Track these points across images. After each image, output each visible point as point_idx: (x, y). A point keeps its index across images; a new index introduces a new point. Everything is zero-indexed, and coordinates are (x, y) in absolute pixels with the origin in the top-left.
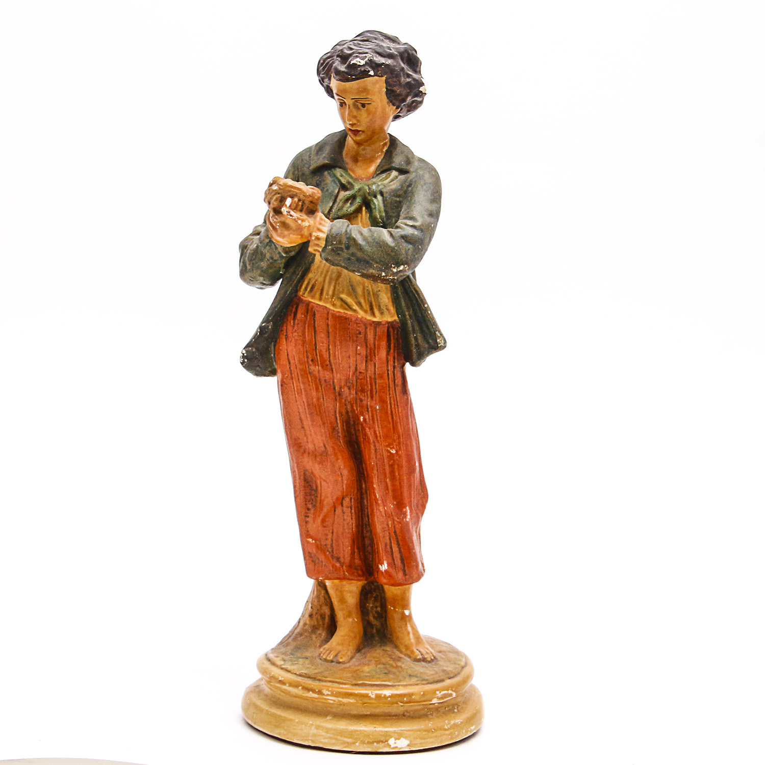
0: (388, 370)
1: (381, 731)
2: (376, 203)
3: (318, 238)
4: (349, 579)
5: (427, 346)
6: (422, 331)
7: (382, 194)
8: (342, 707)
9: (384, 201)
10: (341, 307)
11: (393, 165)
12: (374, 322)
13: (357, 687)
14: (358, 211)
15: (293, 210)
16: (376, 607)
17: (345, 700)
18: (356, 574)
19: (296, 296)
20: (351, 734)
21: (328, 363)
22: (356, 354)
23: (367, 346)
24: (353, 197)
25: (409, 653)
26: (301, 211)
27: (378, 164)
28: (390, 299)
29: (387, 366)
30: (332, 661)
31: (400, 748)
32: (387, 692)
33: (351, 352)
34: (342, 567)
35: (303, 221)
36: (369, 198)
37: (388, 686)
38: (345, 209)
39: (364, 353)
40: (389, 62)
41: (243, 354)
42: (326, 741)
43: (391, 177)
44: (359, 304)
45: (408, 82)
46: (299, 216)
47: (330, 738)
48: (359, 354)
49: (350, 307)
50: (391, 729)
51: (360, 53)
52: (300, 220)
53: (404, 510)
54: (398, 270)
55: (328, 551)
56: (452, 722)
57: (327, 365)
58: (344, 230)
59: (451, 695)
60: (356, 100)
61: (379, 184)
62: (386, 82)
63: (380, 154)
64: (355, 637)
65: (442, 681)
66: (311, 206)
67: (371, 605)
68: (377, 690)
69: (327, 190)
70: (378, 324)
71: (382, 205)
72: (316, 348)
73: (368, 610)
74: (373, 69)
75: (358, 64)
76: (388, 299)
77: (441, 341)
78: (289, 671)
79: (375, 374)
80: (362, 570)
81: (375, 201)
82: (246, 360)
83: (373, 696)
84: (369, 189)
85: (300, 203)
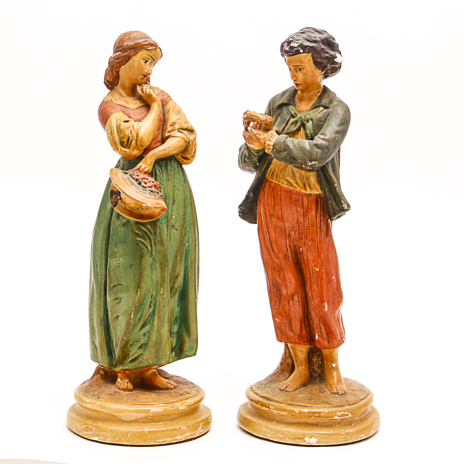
0: (317, 222)
1: (301, 433)
2: (308, 125)
3: (269, 145)
4: (298, 344)
5: (338, 209)
6: (335, 200)
7: (312, 120)
8: (281, 417)
9: (313, 124)
10: (287, 184)
11: (321, 104)
12: (307, 194)
13: (289, 406)
14: (299, 129)
15: (254, 129)
16: (319, 361)
17: (282, 413)
18: (303, 340)
19: (265, 178)
20: (283, 433)
21: (281, 217)
22: (297, 212)
23: (303, 208)
24: (296, 122)
25: (330, 389)
26: (260, 129)
27: (313, 103)
28: (316, 181)
29: (316, 219)
30: (283, 390)
31: (312, 443)
32: (306, 410)
33: (294, 210)
34: (295, 336)
35: (260, 135)
36: (305, 122)
37: (308, 406)
38: (291, 129)
39: (302, 212)
40: (314, 45)
41: (239, 210)
42: (270, 435)
43: (319, 111)
44: (297, 183)
45: (327, 56)
46: (257, 132)
47: (272, 434)
48: (299, 212)
49: (292, 185)
50: (307, 432)
51: (297, 40)
52: (258, 134)
53: (323, 304)
54: (312, 164)
55: (287, 326)
56: (347, 431)
57: (280, 218)
58: (283, 140)
59: (348, 415)
60: (296, 66)
61: (311, 114)
62: (312, 56)
63: (315, 97)
64: (302, 378)
65: (344, 406)
66: (267, 127)
67: (316, 360)
68: (300, 408)
69: (283, 118)
70: (310, 195)
71: (311, 126)
72: (274, 208)
73: (313, 363)
74: (302, 49)
75: (294, 46)
76: (315, 180)
77: (345, 206)
78: (257, 394)
79: (309, 224)
80: (307, 339)
81: (307, 124)
82: (241, 214)
83: (297, 412)
84: (305, 117)
85: (259, 125)
